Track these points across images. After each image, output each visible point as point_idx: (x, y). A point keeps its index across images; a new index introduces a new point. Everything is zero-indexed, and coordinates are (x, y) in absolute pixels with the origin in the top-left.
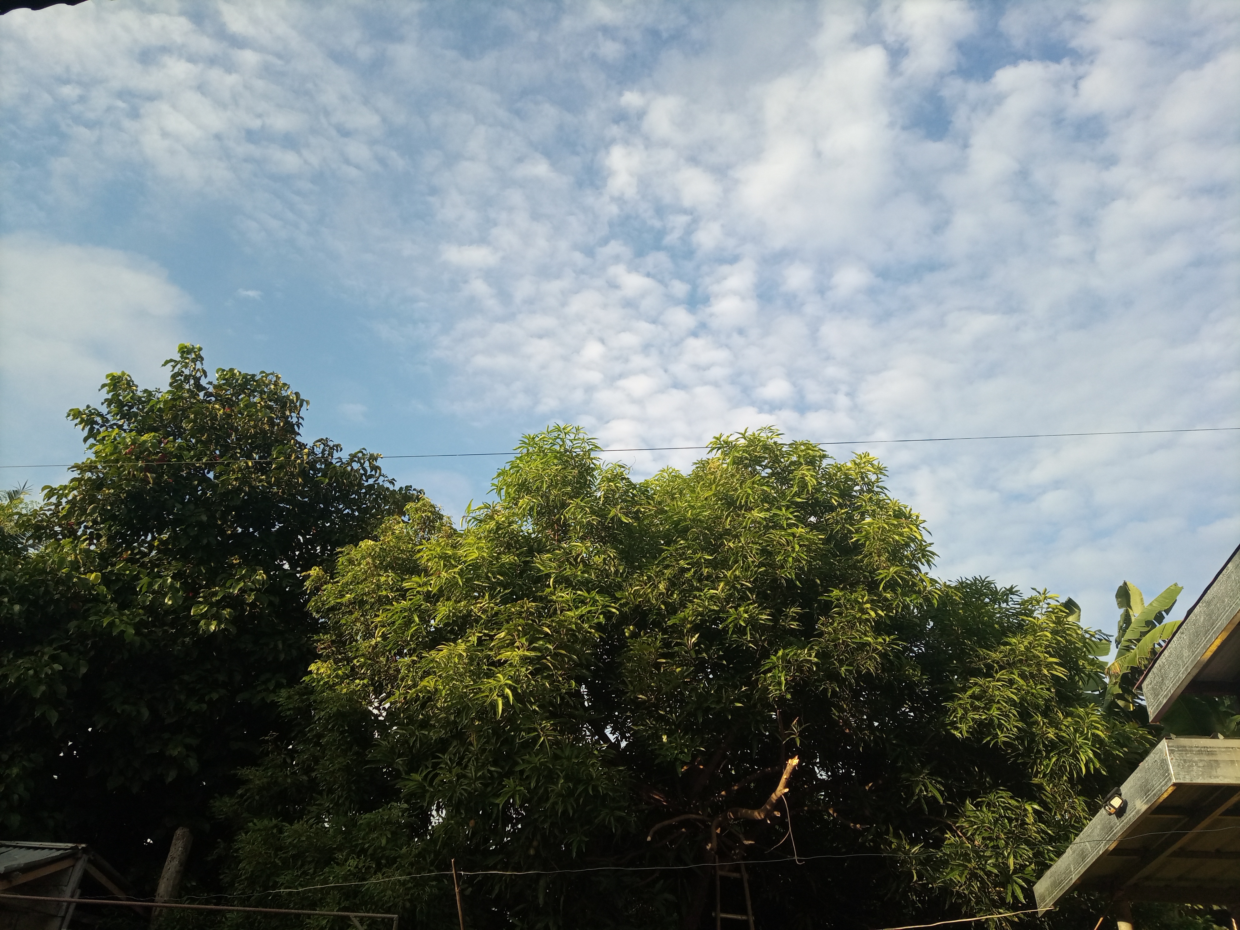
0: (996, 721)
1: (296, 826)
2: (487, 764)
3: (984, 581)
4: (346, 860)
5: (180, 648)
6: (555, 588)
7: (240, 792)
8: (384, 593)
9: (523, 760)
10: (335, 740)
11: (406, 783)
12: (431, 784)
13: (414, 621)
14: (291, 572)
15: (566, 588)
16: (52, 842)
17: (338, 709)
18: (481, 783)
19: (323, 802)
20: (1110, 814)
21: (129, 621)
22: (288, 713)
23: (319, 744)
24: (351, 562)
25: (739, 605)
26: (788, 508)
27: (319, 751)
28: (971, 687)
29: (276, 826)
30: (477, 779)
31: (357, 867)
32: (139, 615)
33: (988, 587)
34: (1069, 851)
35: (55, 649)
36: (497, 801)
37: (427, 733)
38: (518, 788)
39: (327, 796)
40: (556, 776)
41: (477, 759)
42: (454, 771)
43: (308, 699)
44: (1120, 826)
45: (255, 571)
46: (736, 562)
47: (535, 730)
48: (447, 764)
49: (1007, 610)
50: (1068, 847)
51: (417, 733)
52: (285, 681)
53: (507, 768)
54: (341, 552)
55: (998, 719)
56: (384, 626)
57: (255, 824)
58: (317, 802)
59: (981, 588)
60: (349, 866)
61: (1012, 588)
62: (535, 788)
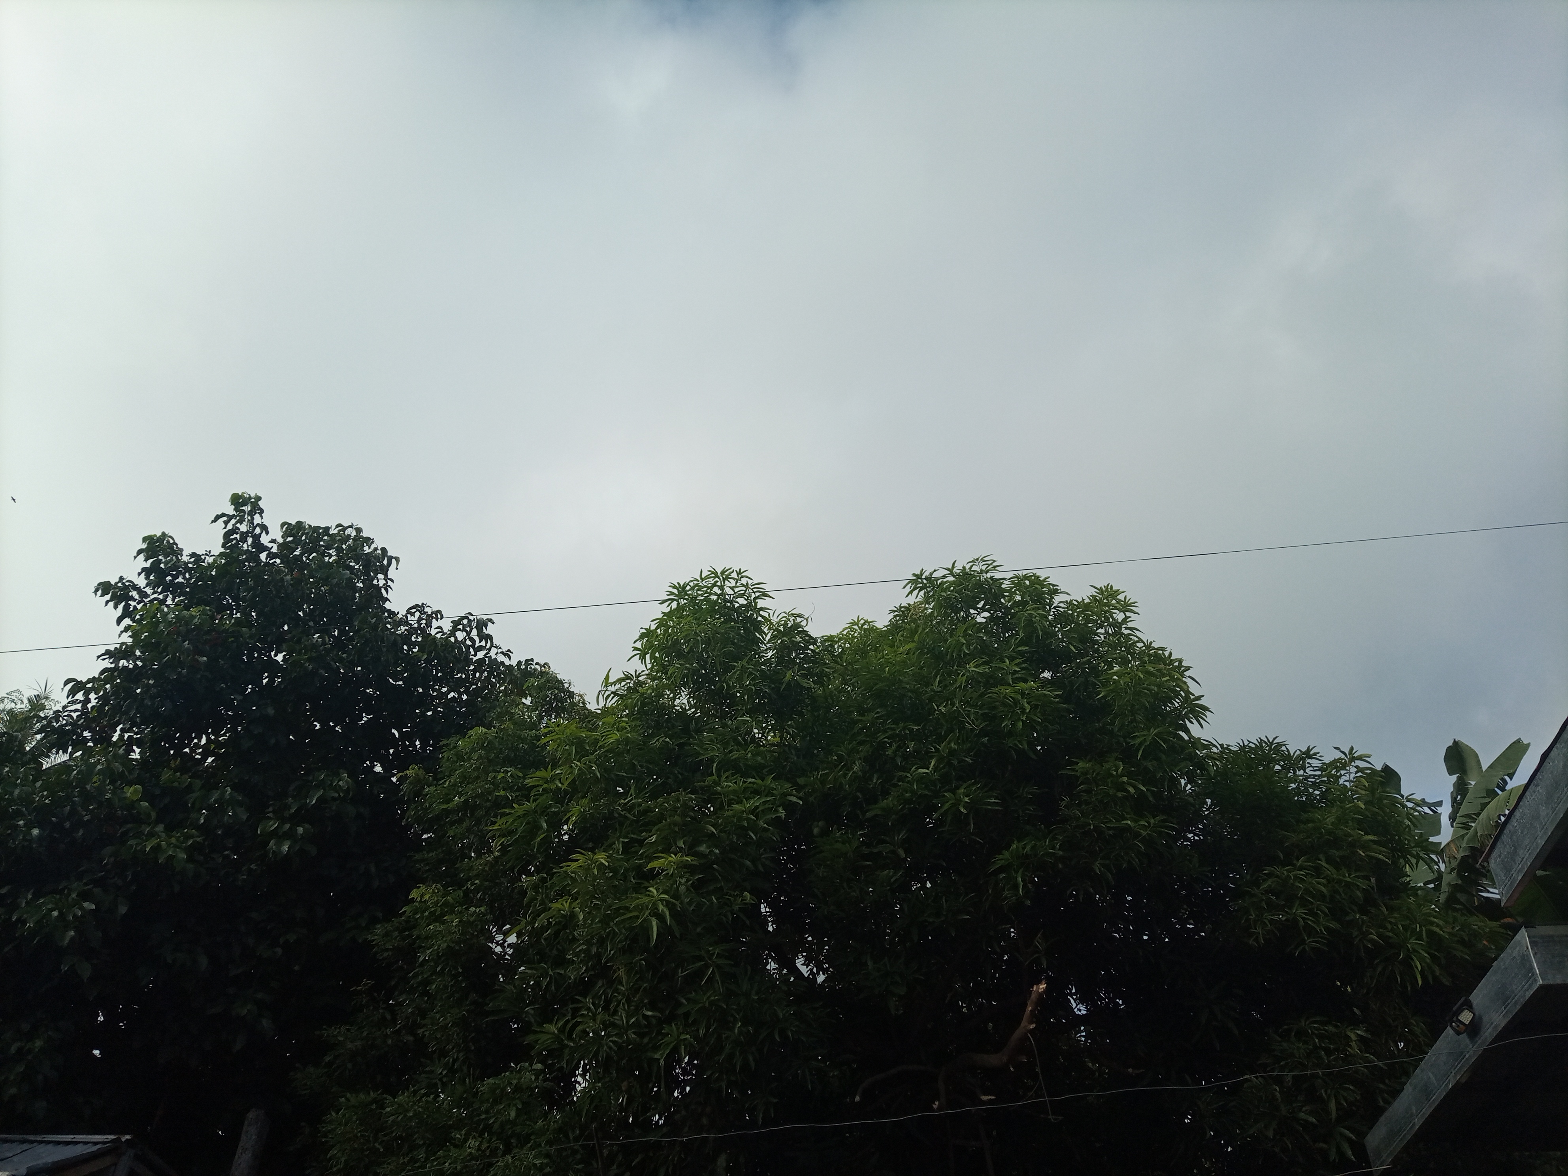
0: (1302, 922)
1: (400, 1099)
2: (642, 1008)
3: (1272, 743)
4: (466, 1140)
5: (245, 877)
6: (719, 776)
7: (327, 1059)
8: (502, 793)
9: (688, 1000)
10: (446, 987)
11: (540, 1036)
12: (570, 1038)
13: (541, 827)
14: (383, 775)
15: (733, 775)
16: (89, 1134)
17: (448, 946)
18: (634, 1033)
19: (433, 1069)
20: (1458, 1033)
21: (178, 844)
22: (386, 954)
23: (426, 993)
24: (460, 757)
25: (958, 788)
26: (1012, 659)
27: (426, 1002)
28: (1264, 880)
29: (375, 1101)
30: (630, 1027)
31: (479, 1149)
32: (192, 837)
33: (1278, 750)
34: (1408, 1088)
35: (86, 884)
36: (657, 1056)
37: (562, 972)
38: (682, 1037)
39: (439, 1060)
40: (732, 1019)
41: (629, 1001)
42: (599, 1018)
43: (410, 936)
44: (1472, 1051)
45: (338, 775)
46: (951, 730)
47: (700, 958)
48: (589, 1009)
49: (1306, 778)
50: (1405, 1084)
51: (551, 973)
52: (380, 915)
53: (667, 1012)
54: (447, 745)
55: (1303, 919)
56: (504, 836)
57: (348, 1100)
58: (427, 1069)
59: (1269, 752)
60: (470, 1148)
61: (1309, 750)
62: (705, 1035)
